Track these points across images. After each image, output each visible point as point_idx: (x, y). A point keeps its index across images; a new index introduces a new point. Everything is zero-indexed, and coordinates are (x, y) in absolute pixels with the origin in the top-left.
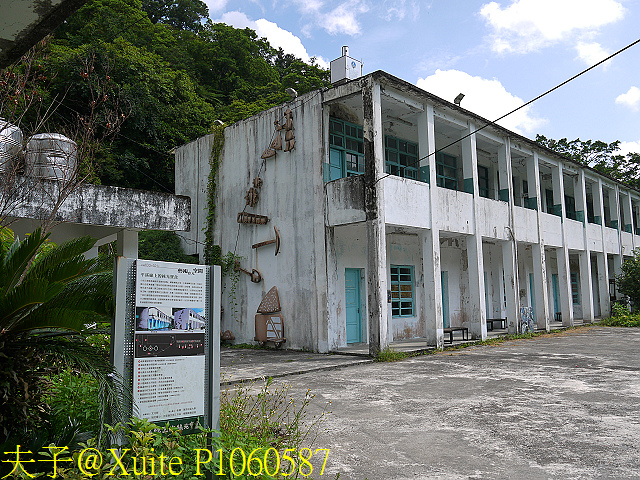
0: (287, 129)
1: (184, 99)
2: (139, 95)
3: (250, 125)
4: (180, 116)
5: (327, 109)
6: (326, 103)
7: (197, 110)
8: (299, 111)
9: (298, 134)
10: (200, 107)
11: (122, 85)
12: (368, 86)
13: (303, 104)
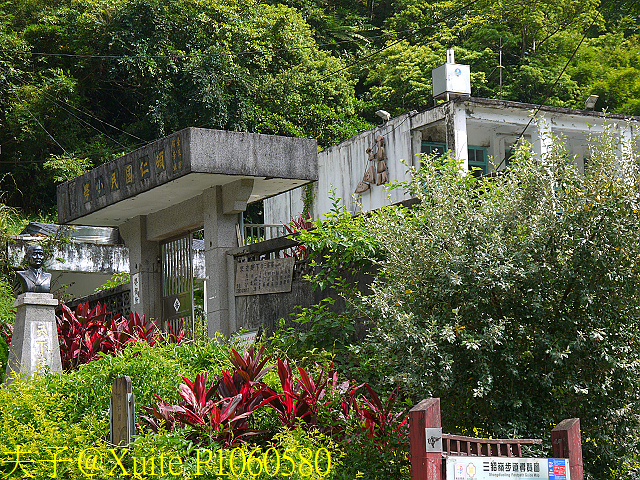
0: (379, 157)
1: (292, 59)
2: (216, 69)
3: (343, 151)
4: (287, 91)
5: (418, 136)
6: (416, 129)
7: (315, 76)
8: (391, 137)
9: (391, 165)
10: (321, 70)
11: (188, 51)
12: (451, 112)
13: (393, 130)
